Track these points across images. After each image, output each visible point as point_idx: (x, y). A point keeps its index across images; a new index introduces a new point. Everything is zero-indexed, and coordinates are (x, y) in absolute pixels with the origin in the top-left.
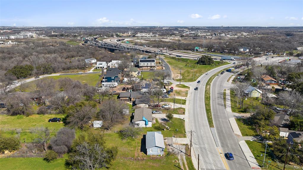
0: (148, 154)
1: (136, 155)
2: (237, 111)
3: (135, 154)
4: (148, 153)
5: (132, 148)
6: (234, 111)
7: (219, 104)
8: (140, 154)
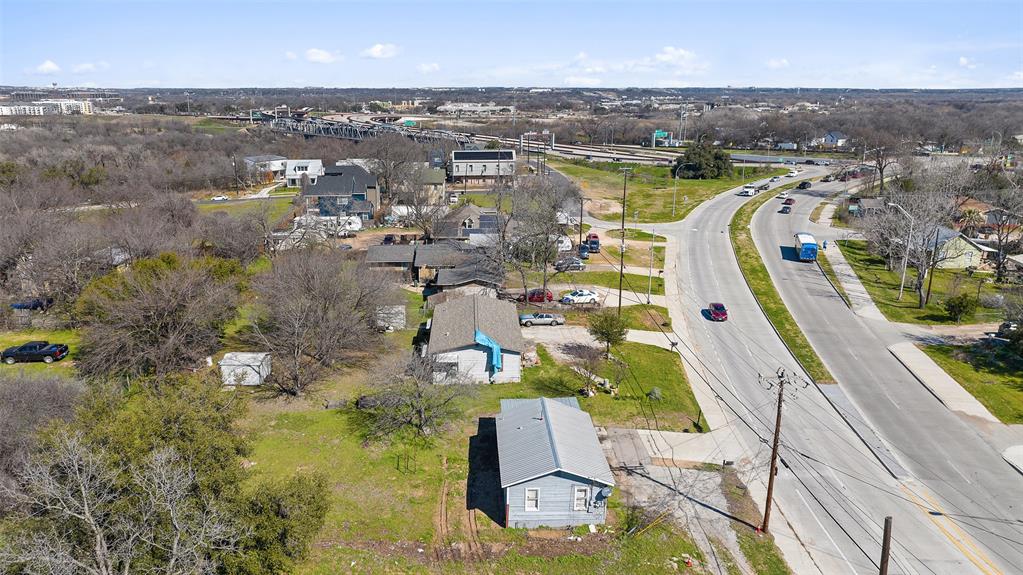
0: (511, 524)
1: (442, 528)
2: (910, 317)
3: (437, 520)
4: (513, 516)
5: (416, 487)
6: (894, 316)
7: (812, 292)
8: (465, 520)
